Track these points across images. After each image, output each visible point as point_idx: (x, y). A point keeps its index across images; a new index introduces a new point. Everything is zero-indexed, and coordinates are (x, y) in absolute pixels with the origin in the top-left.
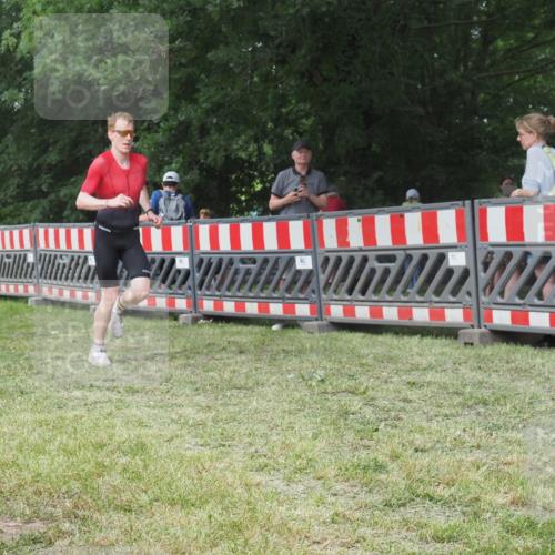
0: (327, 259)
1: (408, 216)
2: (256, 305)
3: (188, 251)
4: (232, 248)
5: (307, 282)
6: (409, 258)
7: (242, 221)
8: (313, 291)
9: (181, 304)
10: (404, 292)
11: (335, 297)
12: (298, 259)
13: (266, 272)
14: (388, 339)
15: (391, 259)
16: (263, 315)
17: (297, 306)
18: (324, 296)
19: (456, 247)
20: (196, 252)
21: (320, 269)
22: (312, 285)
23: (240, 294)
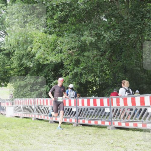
0: (114, 109)
1: (136, 98)
2: (94, 121)
3: (76, 106)
4: (88, 105)
5: (108, 115)
6: (137, 109)
7: (91, 98)
8: (110, 118)
9: (73, 121)
10: (135, 119)
11: (116, 120)
12: (106, 109)
13: (97, 113)
14: (130, 132)
15: (132, 110)
16: (96, 124)
17: (105, 122)
18: (113, 120)
19: (150, 107)
20: (78, 106)
21: (112, 112)
22: (110, 116)
23: (89, 118)
